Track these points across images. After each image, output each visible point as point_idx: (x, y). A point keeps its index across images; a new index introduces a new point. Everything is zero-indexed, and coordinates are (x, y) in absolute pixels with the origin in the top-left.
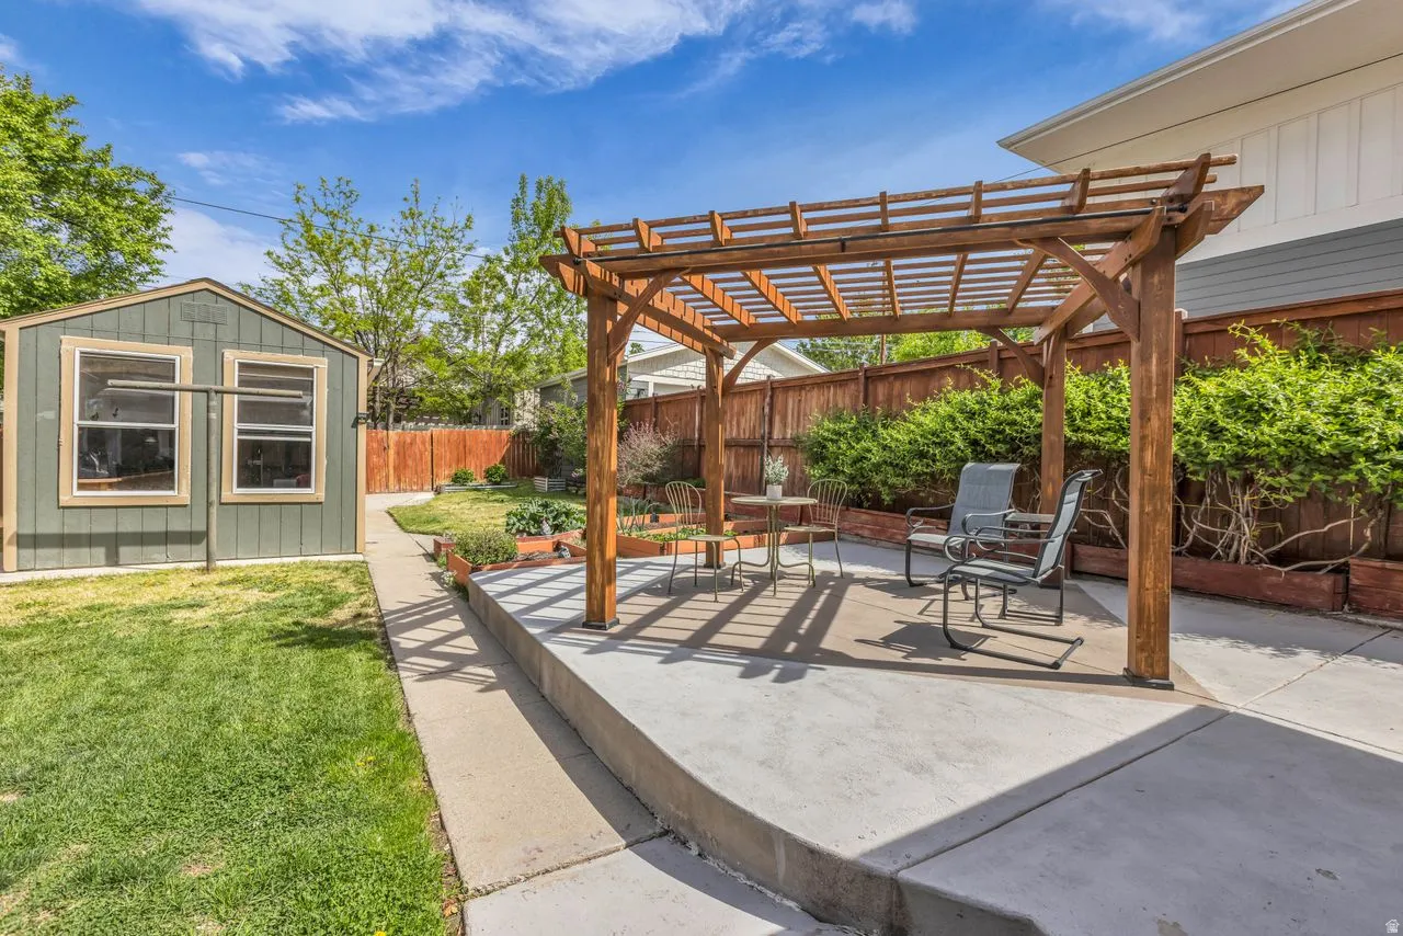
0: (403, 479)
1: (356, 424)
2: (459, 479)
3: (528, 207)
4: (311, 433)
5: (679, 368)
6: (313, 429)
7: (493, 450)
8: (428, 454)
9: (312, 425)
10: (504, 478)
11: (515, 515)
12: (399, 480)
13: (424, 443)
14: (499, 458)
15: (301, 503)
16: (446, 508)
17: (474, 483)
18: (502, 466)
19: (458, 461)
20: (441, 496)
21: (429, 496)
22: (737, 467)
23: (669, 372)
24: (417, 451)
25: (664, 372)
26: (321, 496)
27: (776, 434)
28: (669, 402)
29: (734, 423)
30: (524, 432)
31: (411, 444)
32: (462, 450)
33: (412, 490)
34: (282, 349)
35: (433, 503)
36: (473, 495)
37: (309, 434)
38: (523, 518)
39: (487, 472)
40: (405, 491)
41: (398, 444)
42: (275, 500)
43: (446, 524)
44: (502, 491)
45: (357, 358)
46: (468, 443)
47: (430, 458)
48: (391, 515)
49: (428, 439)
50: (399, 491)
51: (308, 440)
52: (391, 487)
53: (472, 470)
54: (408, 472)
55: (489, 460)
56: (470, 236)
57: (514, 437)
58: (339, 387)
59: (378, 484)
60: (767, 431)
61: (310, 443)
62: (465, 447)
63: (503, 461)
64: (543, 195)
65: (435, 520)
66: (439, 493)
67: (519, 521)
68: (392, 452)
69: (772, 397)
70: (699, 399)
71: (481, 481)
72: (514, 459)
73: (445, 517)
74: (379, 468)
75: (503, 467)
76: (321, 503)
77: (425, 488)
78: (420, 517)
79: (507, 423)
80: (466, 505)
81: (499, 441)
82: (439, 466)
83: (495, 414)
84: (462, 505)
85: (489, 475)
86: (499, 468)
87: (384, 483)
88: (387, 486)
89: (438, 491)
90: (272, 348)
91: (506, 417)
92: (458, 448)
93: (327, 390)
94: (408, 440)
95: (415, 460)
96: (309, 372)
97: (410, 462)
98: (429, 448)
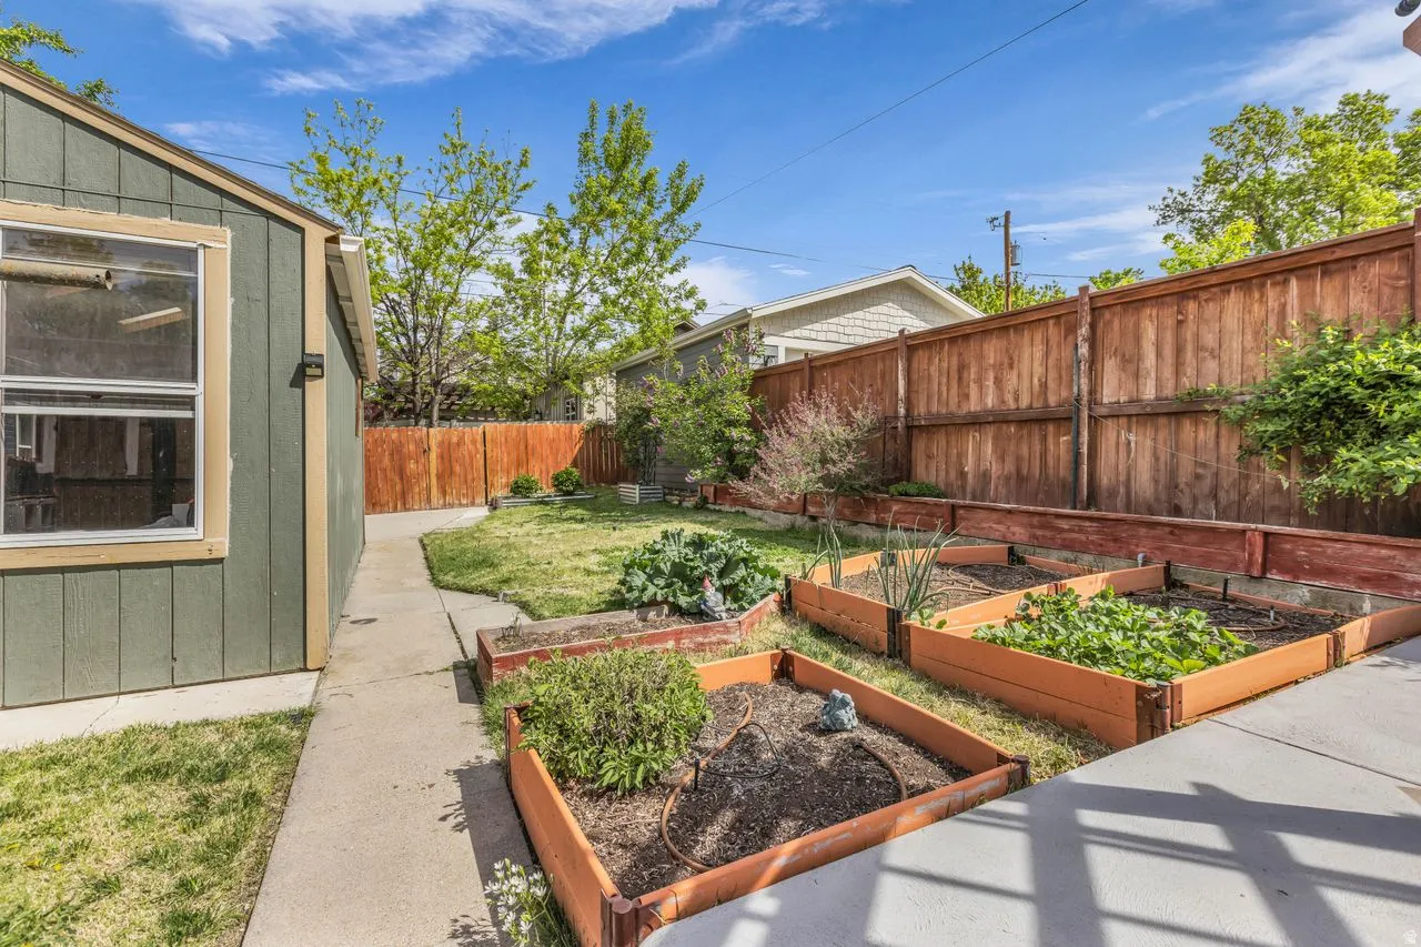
0: (449, 491)
1: (300, 377)
2: (520, 490)
3: (598, 143)
4: (192, 398)
5: (817, 326)
6: (198, 390)
7: (562, 450)
8: (480, 457)
9: (194, 378)
10: (578, 485)
11: (643, 568)
12: (444, 493)
13: (474, 442)
14: (569, 461)
15: (170, 564)
16: (504, 533)
17: (540, 494)
18: (574, 469)
19: (519, 465)
20: (498, 512)
21: (481, 512)
22: (1002, 459)
23: (805, 333)
24: (466, 453)
25: (797, 332)
26: (222, 545)
27: (1109, 393)
28: (835, 365)
29: (990, 383)
30: (598, 428)
31: (458, 444)
32: (524, 453)
33: (461, 505)
34: (119, 200)
35: (486, 525)
36: (538, 510)
37: (189, 402)
38: (658, 572)
39: (556, 478)
40: (451, 506)
41: (441, 444)
42: (104, 559)
43: (505, 570)
44: (579, 504)
45: (301, 230)
46: (530, 442)
47: (482, 462)
48: (424, 547)
49: (479, 438)
50: (444, 506)
51: (188, 414)
52: (434, 501)
53: (536, 477)
54: (455, 481)
55: (557, 464)
56: (526, 176)
57: (588, 432)
58: (260, 295)
59: (417, 497)
60: (1085, 388)
61: (191, 423)
62: (526, 447)
63: (575, 464)
64: (615, 127)
65: (486, 562)
66: (495, 508)
67: (650, 578)
68: (433, 455)
69: (1093, 326)
70: (904, 349)
71: (547, 490)
72: (588, 460)
73: (503, 553)
74: (418, 477)
75: (576, 472)
76: (221, 560)
77: (478, 501)
78: (463, 552)
79: (574, 418)
80: (532, 527)
81: (569, 437)
82: (495, 472)
83: (559, 408)
84: (527, 527)
85: (558, 482)
86: (571, 474)
87: (424, 497)
88: (429, 500)
89: (493, 505)
90: (88, 197)
91: (573, 412)
92: (518, 449)
93: (230, 301)
94: (455, 440)
95: (463, 465)
96: (188, 257)
97: (457, 469)
98: (481, 449)
